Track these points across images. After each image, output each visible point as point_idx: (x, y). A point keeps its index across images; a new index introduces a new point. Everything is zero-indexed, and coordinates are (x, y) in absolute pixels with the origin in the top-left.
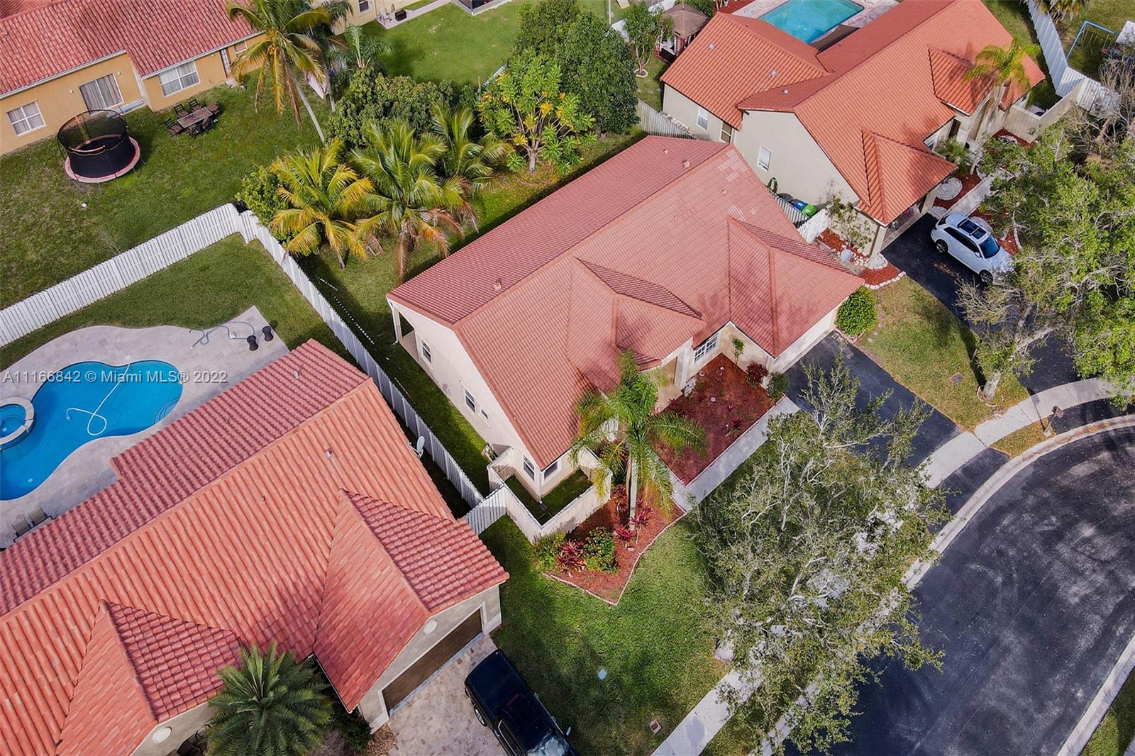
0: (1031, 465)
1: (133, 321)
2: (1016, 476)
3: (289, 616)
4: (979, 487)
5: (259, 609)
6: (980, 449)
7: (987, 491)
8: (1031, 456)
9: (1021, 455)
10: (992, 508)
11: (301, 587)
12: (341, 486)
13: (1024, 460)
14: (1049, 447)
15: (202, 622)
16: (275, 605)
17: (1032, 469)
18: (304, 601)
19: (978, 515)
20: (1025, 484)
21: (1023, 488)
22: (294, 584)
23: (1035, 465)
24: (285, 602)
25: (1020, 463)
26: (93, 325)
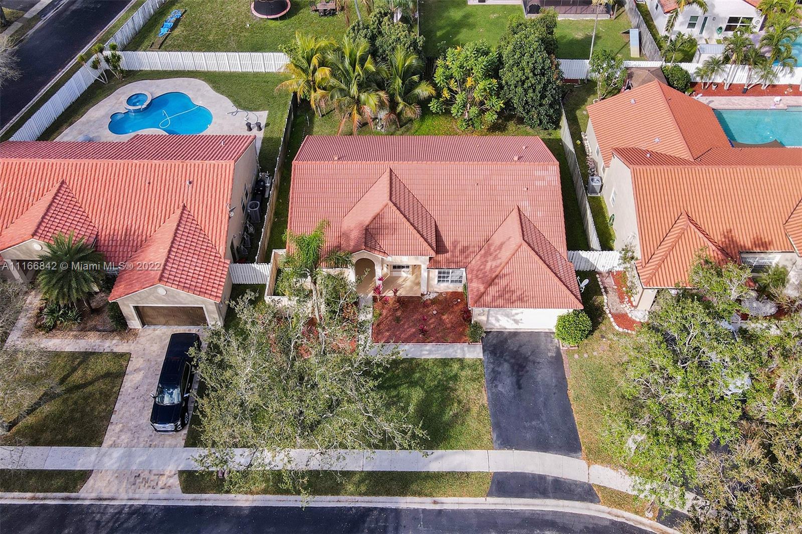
0: (610, 520)
1: (217, 88)
2: (590, 517)
3: (123, 242)
4: (555, 498)
5: (114, 230)
6: (584, 479)
7: (557, 506)
8: (618, 516)
9: (610, 509)
10: (549, 518)
11: (136, 234)
12: (185, 202)
13: (609, 513)
14: (641, 523)
15: (90, 217)
16: (121, 233)
17: (608, 523)
18: (134, 241)
19: (533, 513)
20: (591, 526)
21: (586, 528)
22: (135, 231)
23: (614, 523)
24: (126, 235)
25: (603, 512)
26: (203, 80)
